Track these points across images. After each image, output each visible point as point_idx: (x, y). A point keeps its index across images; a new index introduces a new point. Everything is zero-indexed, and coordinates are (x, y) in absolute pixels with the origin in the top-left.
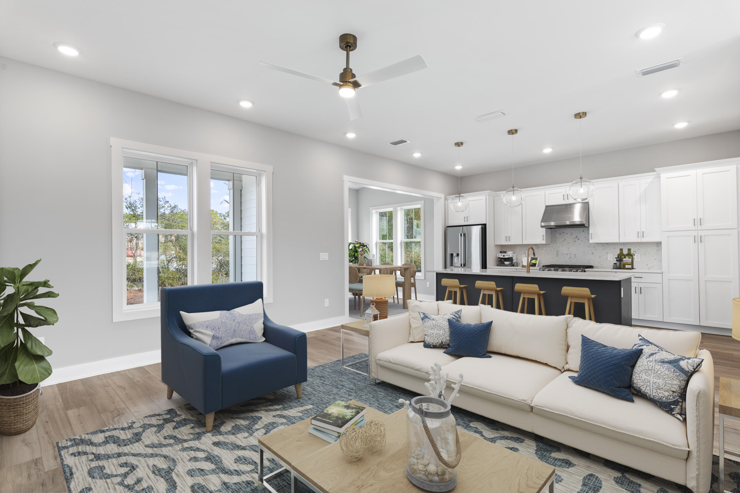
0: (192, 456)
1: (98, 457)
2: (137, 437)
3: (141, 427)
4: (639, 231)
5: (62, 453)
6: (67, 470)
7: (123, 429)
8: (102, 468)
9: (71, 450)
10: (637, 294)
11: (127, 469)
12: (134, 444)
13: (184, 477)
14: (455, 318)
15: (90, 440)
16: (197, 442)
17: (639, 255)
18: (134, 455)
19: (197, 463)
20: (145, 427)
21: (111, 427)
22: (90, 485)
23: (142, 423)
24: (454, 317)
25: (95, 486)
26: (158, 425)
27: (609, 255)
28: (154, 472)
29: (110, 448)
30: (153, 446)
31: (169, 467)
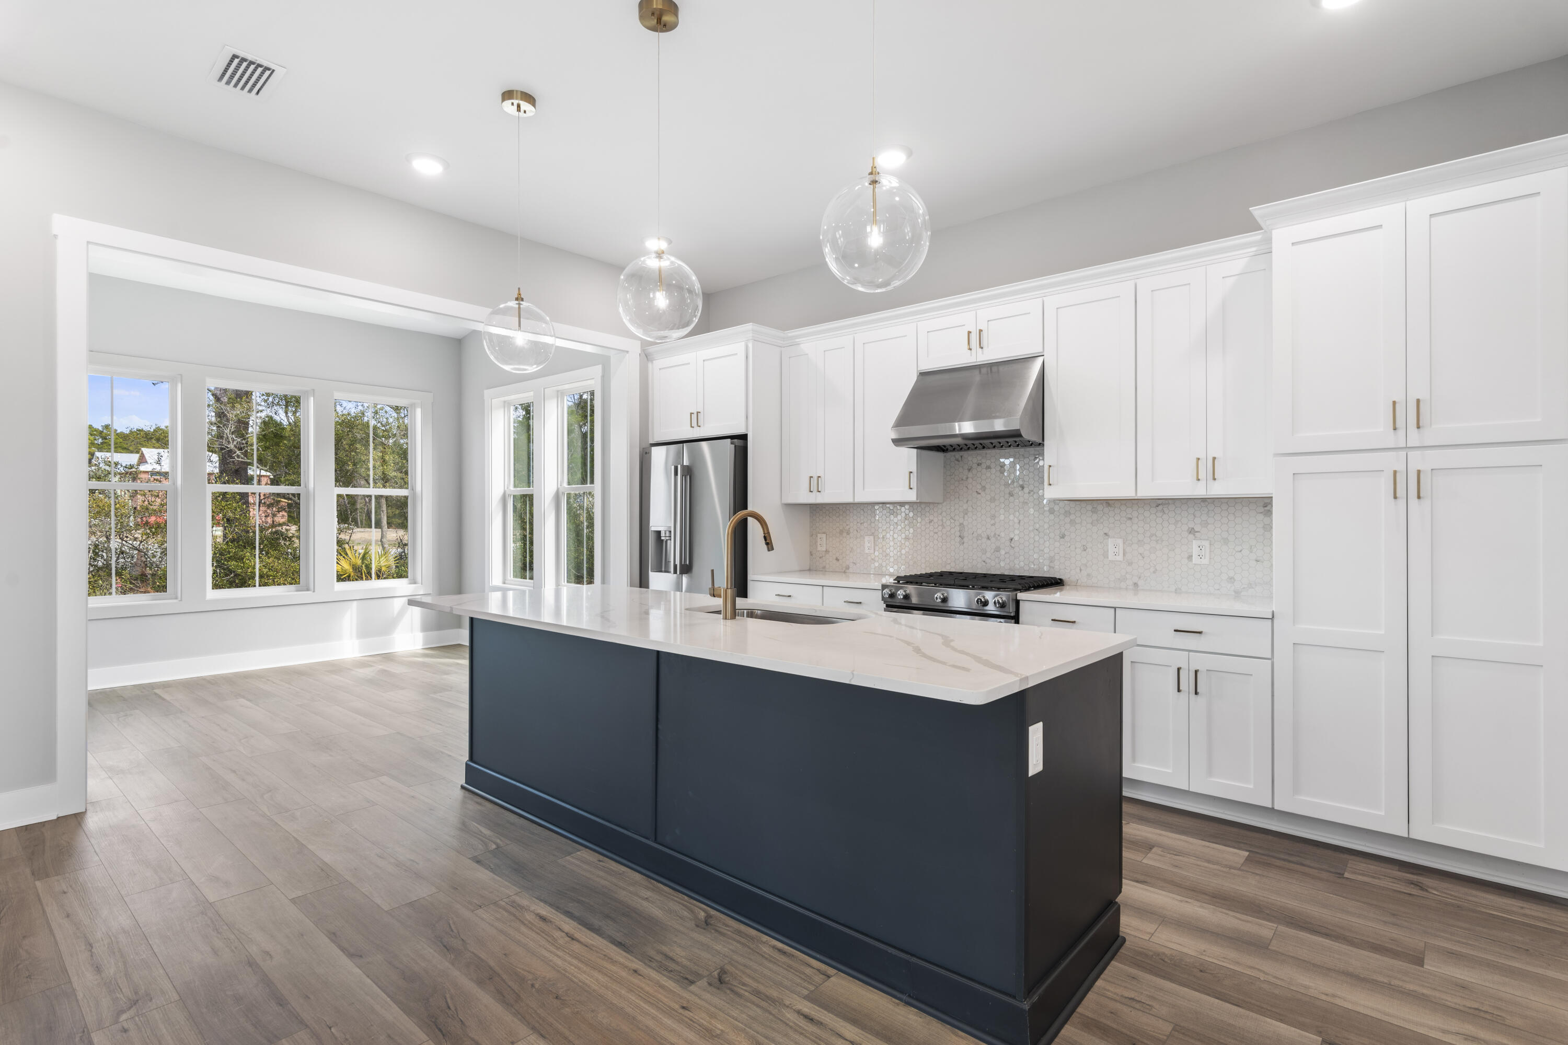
4: (1202, 456)
10: (1183, 696)
17: (1206, 543)
27: (1111, 542)
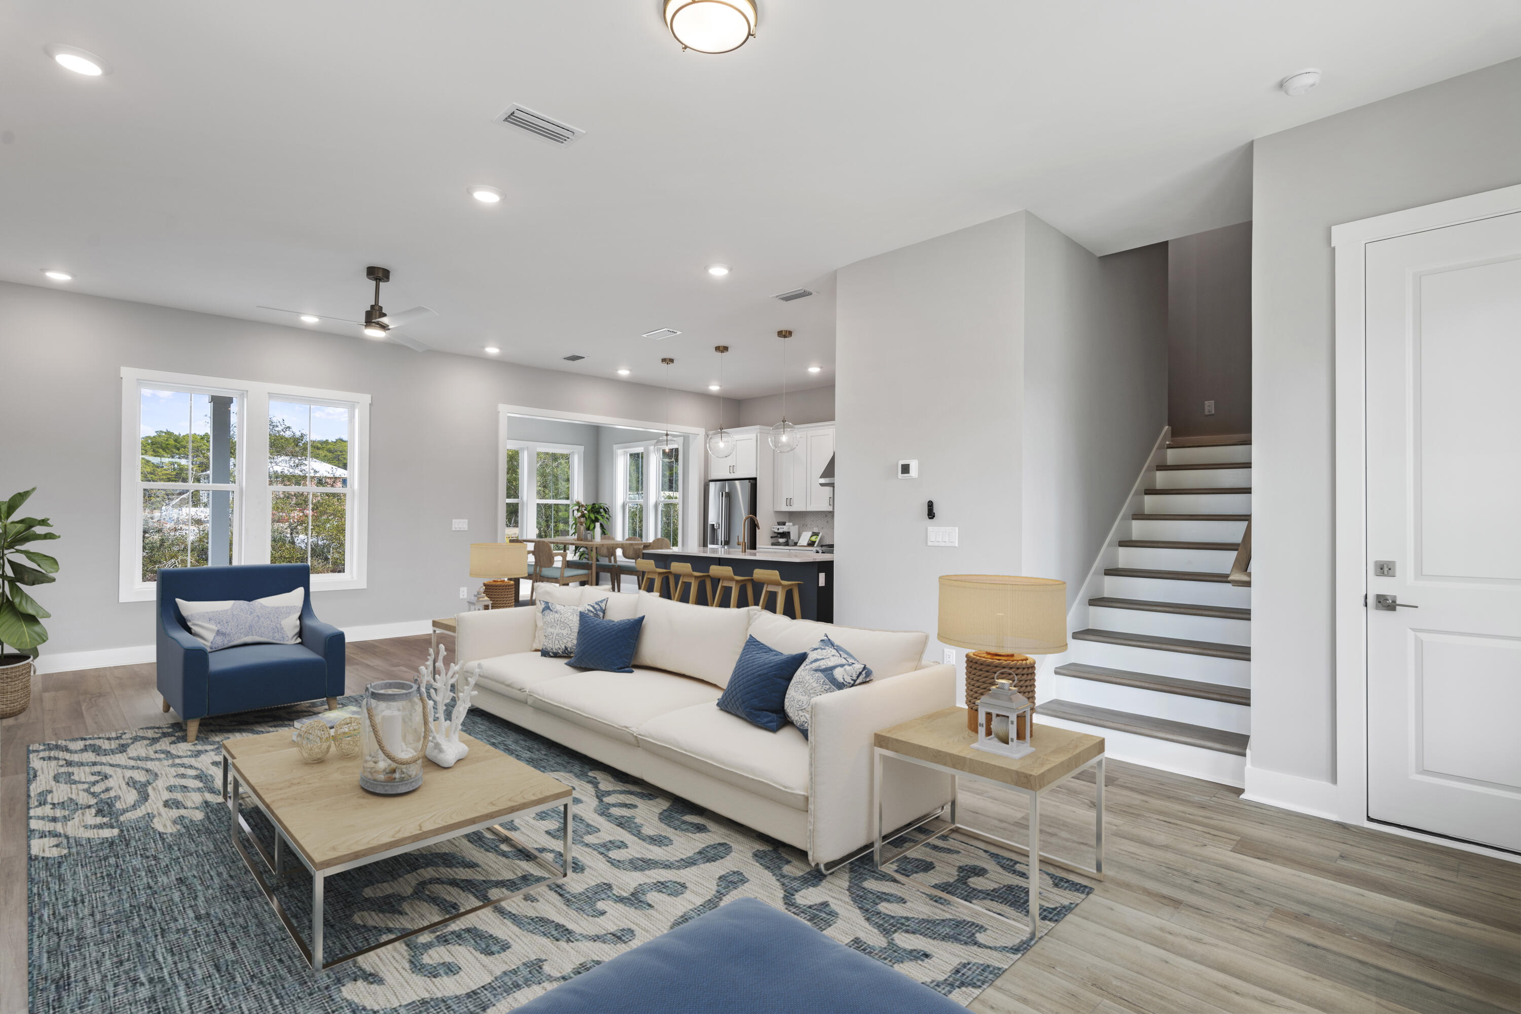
0: (180, 773)
1: (69, 764)
2: (123, 748)
3: (131, 739)
5: (31, 756)
6: (32, 772)
7: (109, 739)
8: (70, 774)
9: (42, 754)
11: (97, 778)
12: (117, 755)
13: (161, 792)
14: (593, 610)
15: (66, 746)
16: (193, 759)
18: (111, 765)
19: (183, 780)
20: (135, 739)
21: (96, 736)
22: (52, 788)
23: (134, 734)
24: (591, 609)
25: (57, 790)
26: (153, 738)
28: (128, 784)
29: (87, 756)
30: (139, 759)
31: (148, 781)
